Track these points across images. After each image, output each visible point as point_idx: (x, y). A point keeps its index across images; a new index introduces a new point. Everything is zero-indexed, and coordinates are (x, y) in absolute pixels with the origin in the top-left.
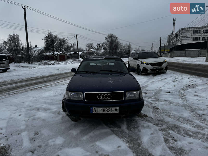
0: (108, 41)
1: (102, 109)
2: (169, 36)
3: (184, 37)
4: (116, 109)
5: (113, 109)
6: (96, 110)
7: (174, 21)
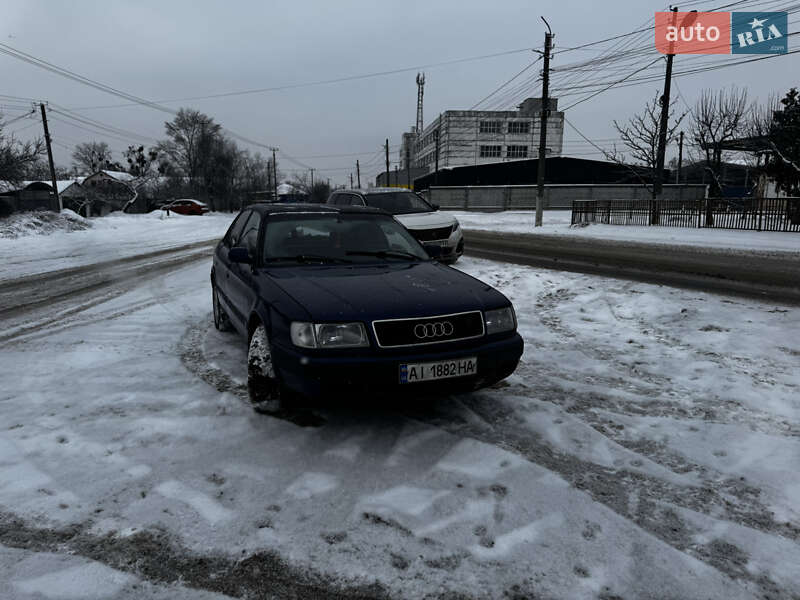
0: (179, 139)
1: (434, 367)
2: (407, 136)
3: (456, 143)
4: (470, 362)
5: (462, 365)
6: (418, 371)
7: (420, 82)
